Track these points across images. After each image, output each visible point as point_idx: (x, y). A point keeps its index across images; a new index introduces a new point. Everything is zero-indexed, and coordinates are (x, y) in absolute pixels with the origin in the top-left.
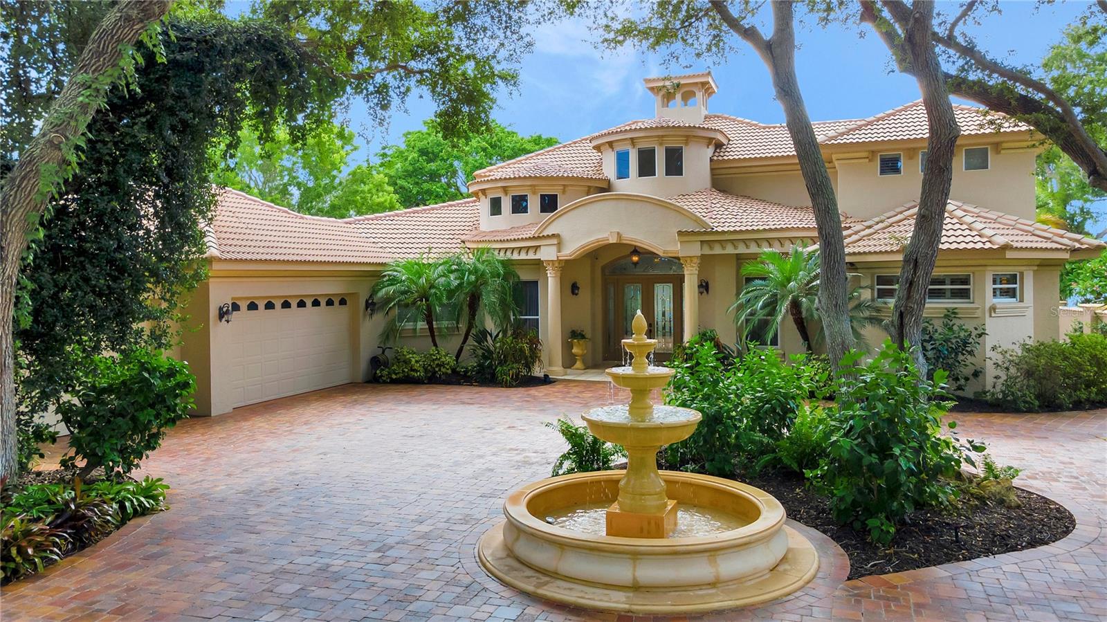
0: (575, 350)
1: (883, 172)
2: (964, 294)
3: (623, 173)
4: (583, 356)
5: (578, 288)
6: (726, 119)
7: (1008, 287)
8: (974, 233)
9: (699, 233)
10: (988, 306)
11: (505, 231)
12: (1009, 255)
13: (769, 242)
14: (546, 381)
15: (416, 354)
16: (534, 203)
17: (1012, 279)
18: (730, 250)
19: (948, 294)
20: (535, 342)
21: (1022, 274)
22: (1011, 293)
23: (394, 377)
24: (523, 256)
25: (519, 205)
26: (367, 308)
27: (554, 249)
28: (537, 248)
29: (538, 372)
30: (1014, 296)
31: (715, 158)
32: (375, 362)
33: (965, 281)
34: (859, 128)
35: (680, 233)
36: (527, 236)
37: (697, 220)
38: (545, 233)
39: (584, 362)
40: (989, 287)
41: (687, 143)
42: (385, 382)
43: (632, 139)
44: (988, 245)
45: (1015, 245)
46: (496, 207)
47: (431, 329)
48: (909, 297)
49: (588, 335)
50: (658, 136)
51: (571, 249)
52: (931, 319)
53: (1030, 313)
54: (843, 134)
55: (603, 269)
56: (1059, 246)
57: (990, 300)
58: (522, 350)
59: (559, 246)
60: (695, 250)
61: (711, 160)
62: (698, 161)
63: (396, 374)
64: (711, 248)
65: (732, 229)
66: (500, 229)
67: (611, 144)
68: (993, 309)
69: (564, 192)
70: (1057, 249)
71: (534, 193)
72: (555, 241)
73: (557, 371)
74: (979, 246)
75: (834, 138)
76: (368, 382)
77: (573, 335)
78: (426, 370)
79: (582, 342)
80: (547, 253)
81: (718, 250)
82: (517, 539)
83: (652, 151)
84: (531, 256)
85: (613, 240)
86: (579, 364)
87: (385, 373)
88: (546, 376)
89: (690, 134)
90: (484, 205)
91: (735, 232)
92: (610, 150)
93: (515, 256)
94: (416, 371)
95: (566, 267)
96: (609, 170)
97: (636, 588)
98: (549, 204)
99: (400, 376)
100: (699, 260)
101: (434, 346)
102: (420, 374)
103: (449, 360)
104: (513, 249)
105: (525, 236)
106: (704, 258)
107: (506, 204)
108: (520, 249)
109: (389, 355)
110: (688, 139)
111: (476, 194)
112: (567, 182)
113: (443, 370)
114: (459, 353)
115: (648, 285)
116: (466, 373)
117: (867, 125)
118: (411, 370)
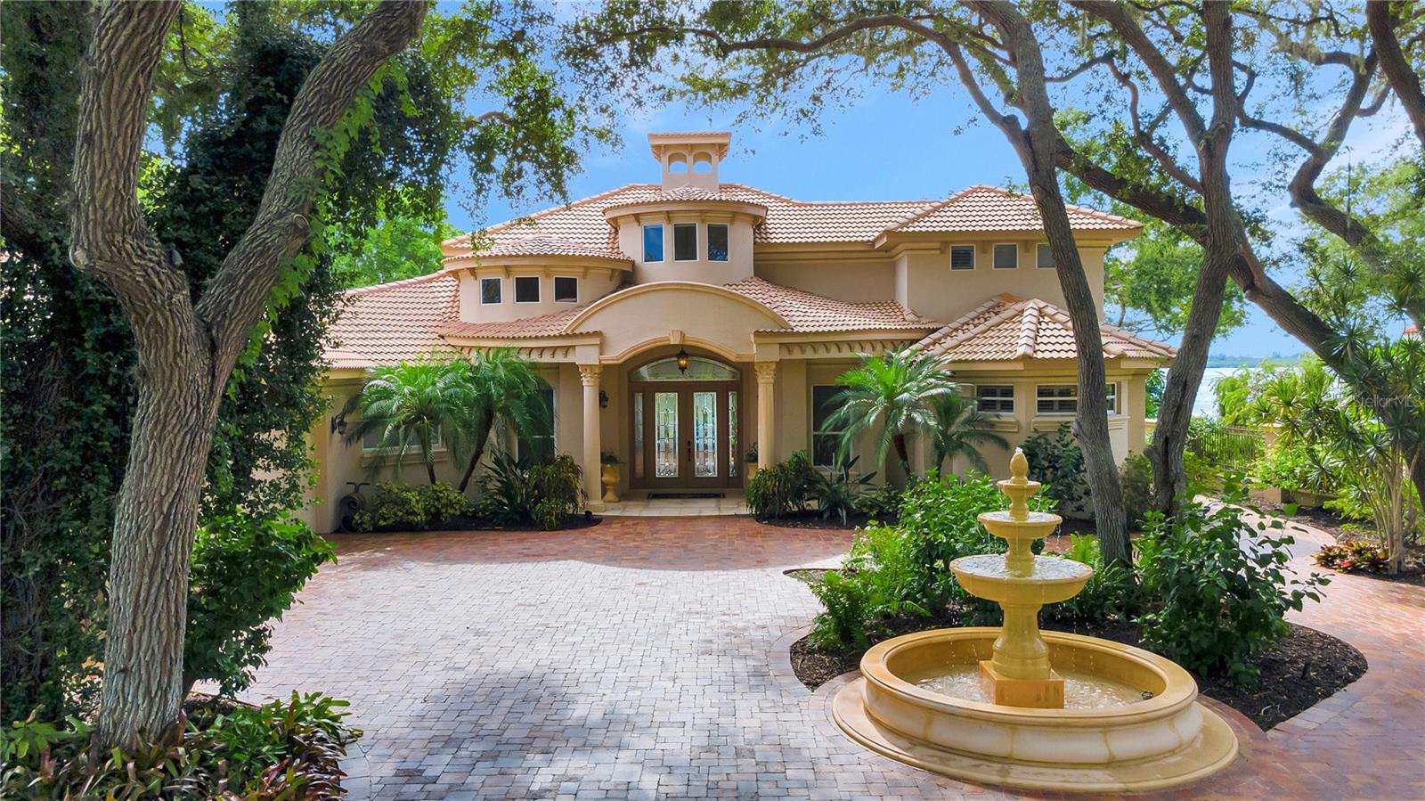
0: (605, 478)
1: (955, 265)
2: (1071, 406)
3: (653, 253)
4: (612, 484)
5: (607, 400)
6: (747, 190)
9: (778, 334)
11: (511, 325)
12: (1122, 365)
14: (589, 520)
15: (411, 490)
16: (547, 289)
17: (1112, 390)
19: (1057, 406)
20: (575, 470)
21: (1120, 384)
22: (1109, 405)
23: (382, 523)
24: (547, 358)
25: (527, 291)
26: (333, 429)
27: (596, 350)
28: (567, 349)
29: (582, 509)
30: (1112, 408)
31: (757, 240)
32: (348, 504)
34: (927, 214)
35: (757, 334)
36: (557, 333)
37: (777, 319)
38: (583, 329)
41: (732, 222)
42: (366, 531)
43: (668, 213)
45: (1128, 354)
46: (491, 293)
48: (1177, 422)
50: (701, 211)
51: (617, 352)
53: (1125, 426)
54: (913, 221)
59: (602, 347)
60: (774, 354)
61: (755, 243)
62: (741, 241)
63: (385, 519)
64: (790, 352)
65: (814, 330)
66: (499, 321)
67: (637, 217)
69: (585, 276)
71: (548, 276)
72: (597, 341)
73: (597, 506)
75: (903, 225)
76: (342, 531)
77: (607, 459)
78: (427, 512)
79: (615, 467)
80: (585, 356)
81: (797, 355)
82: (929, 723)
83: (693, 228)
84: (559, 358)
85: (675, 340)
86: (612, 495)
87: (367, 518)
88: (588, 513)
89: (737, 211)
90: (472, 291)
91: (817, 333)
92: (636, 224)
93: (535, 358)
94: (415, 514)
95: (606, 372)
96: (631, 245)
98: (566, 289)
99: (390, 522)
100: (773, 367)
101: (433, 481)
102: (421, 518)
103: (454, 496)
104: (532, 349)
105: (552, 334)
106: (781, 365)
107: (508, 290)
108: (542, 350)
109: (367, 493)
110: (734, 216)
111: (455, 274)
112: (588, 263)
113: (451, 511)
114: (462, 488)
115: (686, 394)
116: (475, 513)
117: (934, 211)
118: (408, 513)
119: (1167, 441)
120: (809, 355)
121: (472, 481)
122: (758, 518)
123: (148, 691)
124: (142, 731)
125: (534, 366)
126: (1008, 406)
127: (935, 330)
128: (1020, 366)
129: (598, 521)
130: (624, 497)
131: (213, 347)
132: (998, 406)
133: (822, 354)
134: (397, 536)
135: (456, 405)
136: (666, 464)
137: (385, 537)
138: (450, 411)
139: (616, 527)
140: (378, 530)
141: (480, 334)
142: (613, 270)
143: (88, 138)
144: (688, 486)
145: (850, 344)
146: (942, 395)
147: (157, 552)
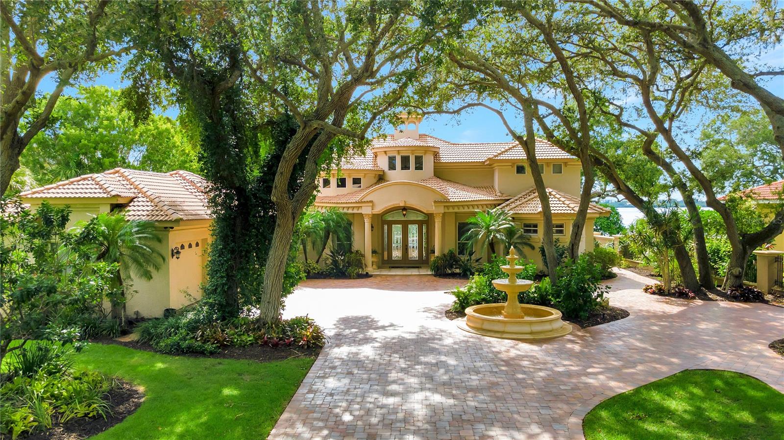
0: (373, 259)
1: (518, 172)
2: (561, 231)
3: (392, 167)
4: (376, 262)
5: (373, 227)
6: (431, 137)
8: (566, 206)
9: (444, 202)
11: (335, 197)
13: (478, 206)
14: (367, 276)
16: (349, 182)
19: (555, 232)
20: (365, 258)
24: (350, 211)
25: (341, 183)
27: (370, 208)
28: (358, 207)
31: (436, 161)
33: (561, 226)
34: (506, 151)
35: (435, 202)
36: (355, 201)
37: (442, 195)
38: (365, 200)
41: (425, 154)
43: (398, 151)
44: (572, 212)
46: (326, 184)
48: (575, 239)
50: (412, 150)
51: (379, 209)
53: (584, 240)
54: (500, 154)
55: (382, 218)
59: (373, 207)
60: (441, 210)
61: (434, 162)
62: (428, 163)
64: (448, 209)
65: (458, 200)
66: (330, 195)
67: (385, 152)
69: (364, 177)
71: (350, 177)
72: (371, 204)
74: (569, 212)
75: (496, 156)
77: (374, 252)
78: (305, 272)
79: (377, 255)
80: (366, 210)
81: (451, 210)
83: (409, 157)
84: (355, 211)
85: (402, 204)
86: (376, 266)
88: (367, 273)
89: (427, 149)
92: (385, 155)
93: (345, 211)
95: (374, 217)
96: (384, 164)
98: (358, 182)
100: (441, 215)
101: (307, 259)
103: (315, 265)
104: (344, 207)
105: (353, 201)
106: (444, 214)
107: (333, 182)
108: (348, 208)
110: (425, 153)
112: (366, 172)
113: (315, 271)
114: (317, 262)
115: (405, 225)
116: (322, 272)
117: (509, 150)
119: (573, 245)
120: (456, 210)
121: (321, 260)
122: (435, 276)
123: (274, 308)
124: (272, 318)
125: (346, 214)
126: (536, 232)
127: (508, 200)
129: (371, 276)
130: (379, 268)
131: (294, 219)
132: (532, 231)
133: (461, 210)
135: (317, 230)
136: (397, 254)
138: (315, 232)
139: (379, 278)
141: (323, 201)
142: (376, 174)
143: (282, 173)
144: (405, 263)
145: (473, 206)
146: (508, 227)
147: (278, 271)
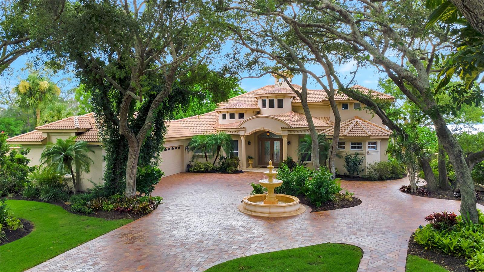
0: (249, 162)
1: (343, 109)
2: (361, 148)
3: (264, 105)
4: (252, 164)
5: (250, 143)
7: (373, 145)
8: (363, 131)
9: (287, 128)
10: (367, 151)
11: (227, 125)
12: (371, 138)
14: (241, 172)
15: (202, 163)
16: (236, 116)
17: (374, 143)
18: (296, 133)
19: (357, 148)
20: (238, 160)
21: (377, 142)
22: (374, 147)
23: (195, 170)
24: (234, 133)
25: (232, 116)
26: (186, 149)
27: (244, 131)
28: (238, 131)
29: (239, 169)
30: (375, 148)
31: (293, 102)
32: (189, 166)
33: (361, 144)
35: (282, 128)
36: (235, 128)
37: (287, 124)
38: (241, 127)
39: (252, 165)
40: (367, 146)
41: (284, 98)
42: (192, 172)
43: (267, 96)
44: (366, 135)
45: (373, 135)
46: (224, 117)
47: (206, 155)
49: (253, 157)
50: (275, 96)
51: (248, 132)
52: (351, 155)
53: (379, 153)
55: (258, 137)
56: (386, 135)
57: (368, 149)
58: (234, 163)
59: (245, 131)
60: (286, 133)
62: (287, 102)
64: (291, 132)
66: (225, 124)
67: (260, 97)
68: (368, 152)
69: (246, 113)
70: (386, 136)
71: (237, 113)
72: (244, 130)
73: (244, 169)
74: (364, 135)
76: (187, 172)
77: (249, 157)
78: (205, 169)
79: (251, 159)
80: (241, 133)
81: (293, 133)
83: (274, 100)
84: (236, 133)
85: (262, 130)
86: (251, 166)
87: (192, 169)
88: (241, 170)
89: (285, 95)
90: (221, 116)
91: (298, 128)
92: (260, 99)
93: (231, 133)
94: (202, 169)
95: (247, 137)
96: (260, 104)
97: (270, 213)
98: (241, 116)
99: (197, 170)
100: (287, 136)
101: (207, 161)
102: (203, 170)
103: (211, 165)
107: (228, 116)
108: (233, 131)
109: (193, 164)
111: (217, 112)
112: (247, 110)
113: (210, 168)
114: (214, 163)
115: (272, 141)
118: (200, 169)
121: (216, 162)
125: (229, 136)
128: (343, 138)
129: (243, 172)
132: (341, 147)
134: (197, 173)
137: (195, 173)
140: (194, 172)
142: (254, 111)
145: (303, 131)
